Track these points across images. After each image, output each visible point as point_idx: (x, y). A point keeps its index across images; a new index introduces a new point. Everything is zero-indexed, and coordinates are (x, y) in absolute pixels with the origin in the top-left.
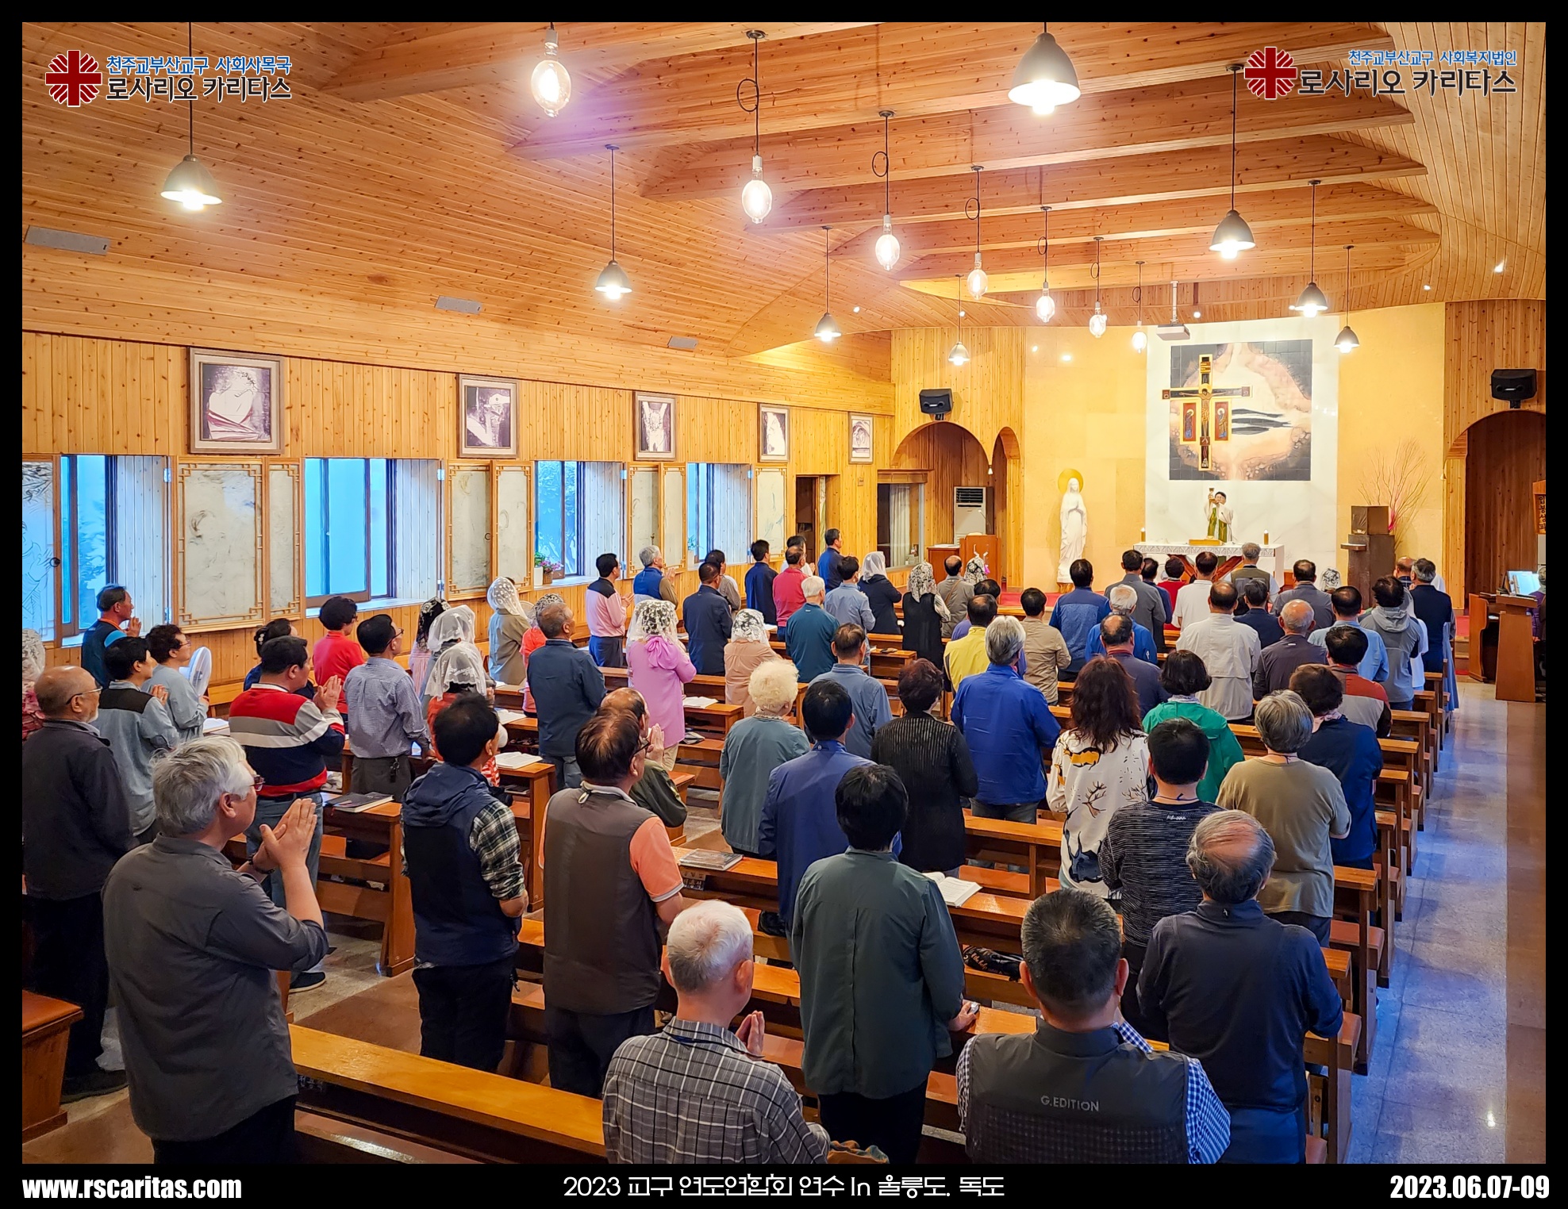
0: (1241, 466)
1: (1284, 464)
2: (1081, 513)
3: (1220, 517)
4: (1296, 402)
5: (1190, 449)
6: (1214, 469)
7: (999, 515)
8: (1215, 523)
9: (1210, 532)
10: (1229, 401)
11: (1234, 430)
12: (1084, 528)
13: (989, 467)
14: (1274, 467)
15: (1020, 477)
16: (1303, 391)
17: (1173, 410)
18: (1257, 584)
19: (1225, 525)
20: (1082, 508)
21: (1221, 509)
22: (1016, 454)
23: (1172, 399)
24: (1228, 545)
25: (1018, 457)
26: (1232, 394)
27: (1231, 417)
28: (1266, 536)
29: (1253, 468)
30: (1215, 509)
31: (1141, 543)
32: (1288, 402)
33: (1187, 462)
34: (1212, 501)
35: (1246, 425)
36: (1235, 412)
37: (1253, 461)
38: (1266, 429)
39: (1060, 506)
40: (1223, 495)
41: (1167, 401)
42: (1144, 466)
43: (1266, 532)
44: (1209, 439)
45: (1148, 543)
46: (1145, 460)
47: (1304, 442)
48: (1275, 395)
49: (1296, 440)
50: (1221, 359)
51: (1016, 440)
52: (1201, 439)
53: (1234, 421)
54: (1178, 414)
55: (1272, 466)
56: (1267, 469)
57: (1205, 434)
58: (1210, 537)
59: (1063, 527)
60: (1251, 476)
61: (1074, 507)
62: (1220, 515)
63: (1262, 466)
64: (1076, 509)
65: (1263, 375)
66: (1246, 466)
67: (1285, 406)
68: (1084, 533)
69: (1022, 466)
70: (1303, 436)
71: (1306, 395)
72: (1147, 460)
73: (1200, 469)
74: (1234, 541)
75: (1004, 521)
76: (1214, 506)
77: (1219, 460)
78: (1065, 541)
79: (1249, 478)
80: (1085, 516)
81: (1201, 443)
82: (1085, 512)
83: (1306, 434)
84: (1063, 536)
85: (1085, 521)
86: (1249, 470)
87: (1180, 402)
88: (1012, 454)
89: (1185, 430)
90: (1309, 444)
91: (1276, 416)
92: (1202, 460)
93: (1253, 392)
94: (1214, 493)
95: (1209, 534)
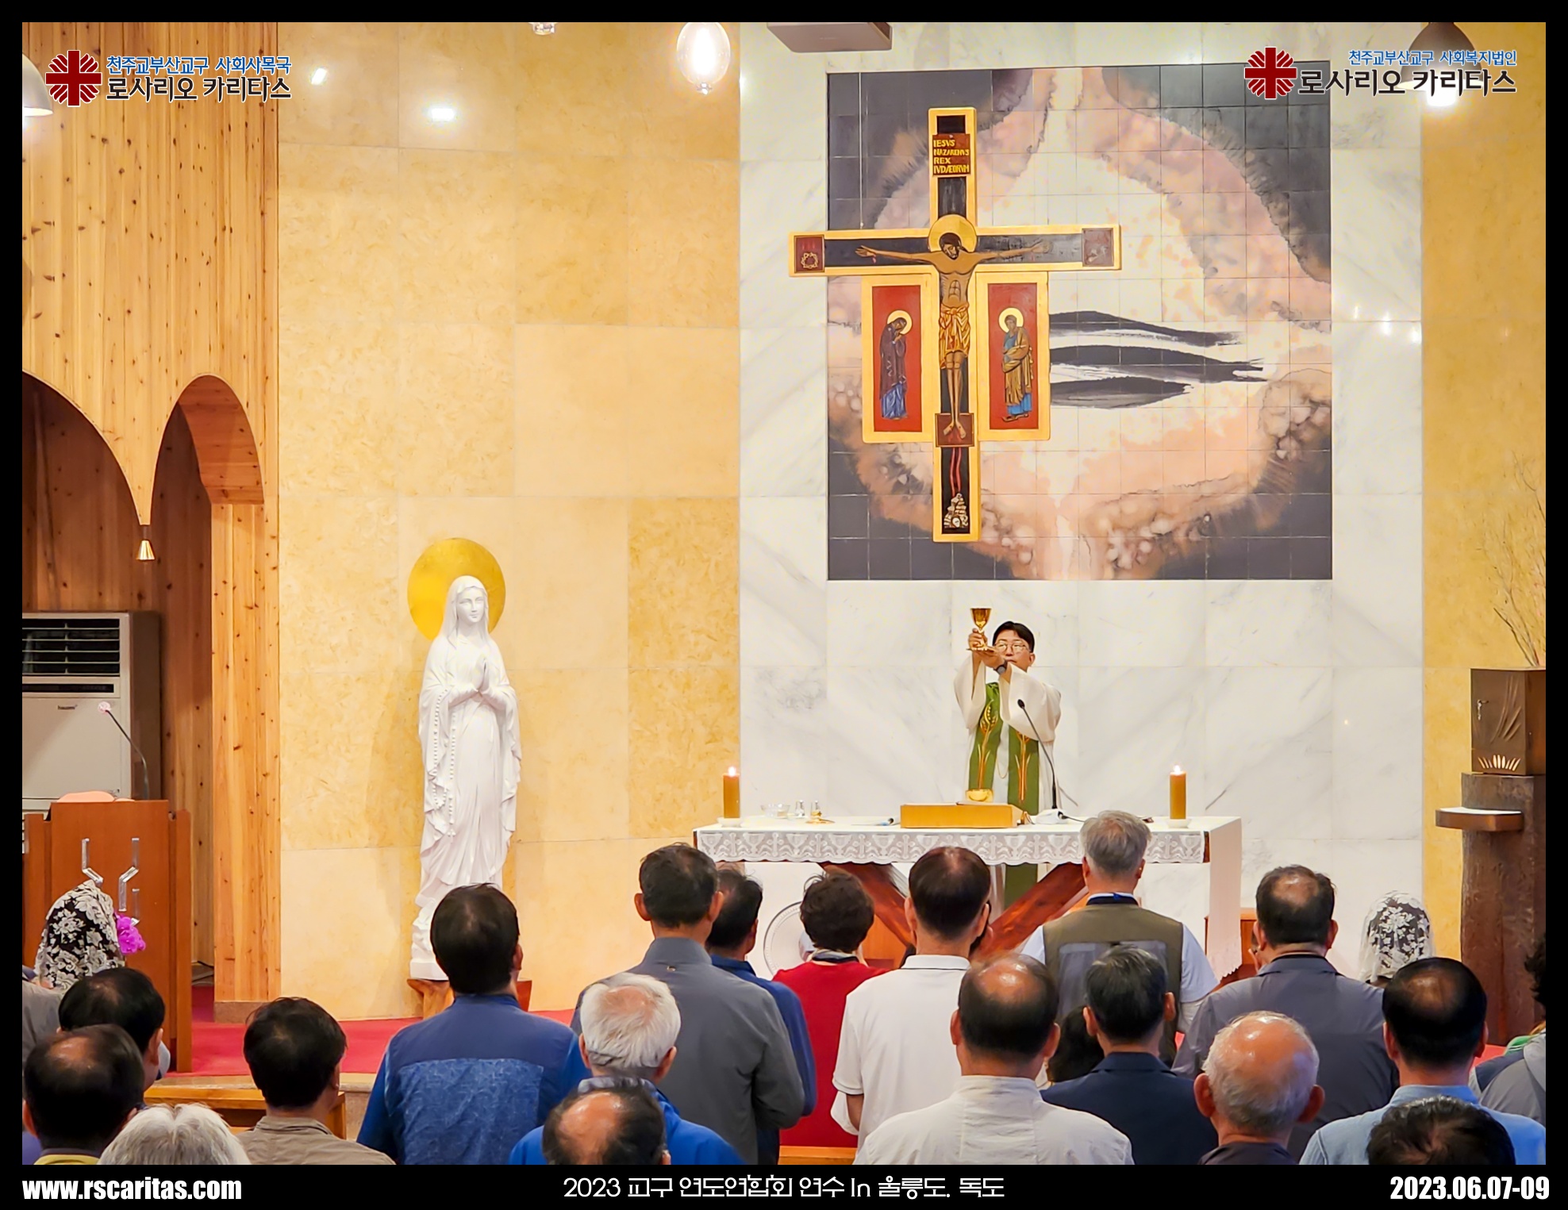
0: (1087, 528)
1: (1241, 516)
2: (497, 709)
3: (1011, 715)
4: (1277, 289)
5: (905, 458)
6: (990, 537)
7: (183, 724)
8: (995, 741)
9: (980, 777)
10: (1040, 279)
11: (1062, 391)
12: (510, 764)
13: (140, 532)
14: (1207, 526)
15: (261, 574)
16: (1301, 249)
17: (839, 314)
18: (1131, 964)
19: (1033, 746)
20: (499, 689)
21: (1017, 685)
22: (247, 481)
23: (830, 271)
24: (1045, 822)
25: (253, 495)
26: (1049, 256)
27: (1048, 341)
28: (1179, 786)
29: (1129, 530)
30: (994, 688)
31: (723, 824)
32: (1251, 288)
33: (894, 509)
34: (982, 657)
35: (1105, 373)
36: (1061, 322)
37: (1130, 507)
38: (1179, 389)
39: (415, 681)
40: (1026, 635)
41: (815, 283)
42: (730, 528)
43: (1178, 771)
44: (968, 421)
45: (750, 821)
46: (734, 501)
47: (1307, 435)
48: (1205, 261)
49: (1280, 426)
50: (1013, 126)
51: (245, 429)
52: (942, 421)
53: (1058, 356)
54: (857, 330)
55: (1199, 525)
56: (1180, 537)
57: (956, 404)
58: (979, 794)
59: (430, 766)
60: (1126, 560)
61: (471, 687)
62: (1015, 711)
63: (1162, 526)
64: (480, 695)
65: (1158, 187)
66: (1104, 524)
67: (1241, 306)
68: (510, 787)
69: (269, 529)
70: (1302, 413)
71: (1313, 261)
72: (745, 505)
73: (939, 537)
74: (1064, 806)
75: (203, 745)
76: (992, 676)
77: (1009, 503)
78: (439, 822)
79: (1118, 570)
80: (512, 724)
81: (941, 439)
82: (511, 704)
83: (1315, 405)
84: (432, 800)
85: (512, 742)
86: (1117, 539)
87: (863, 282)
88: (230, 483)
89: (881, 390)
90: (1325, 443)
91: (1208, 339)
92: (946, 502)
93: (1126, 248)
94: (989, 630)
95: (973, 785)
